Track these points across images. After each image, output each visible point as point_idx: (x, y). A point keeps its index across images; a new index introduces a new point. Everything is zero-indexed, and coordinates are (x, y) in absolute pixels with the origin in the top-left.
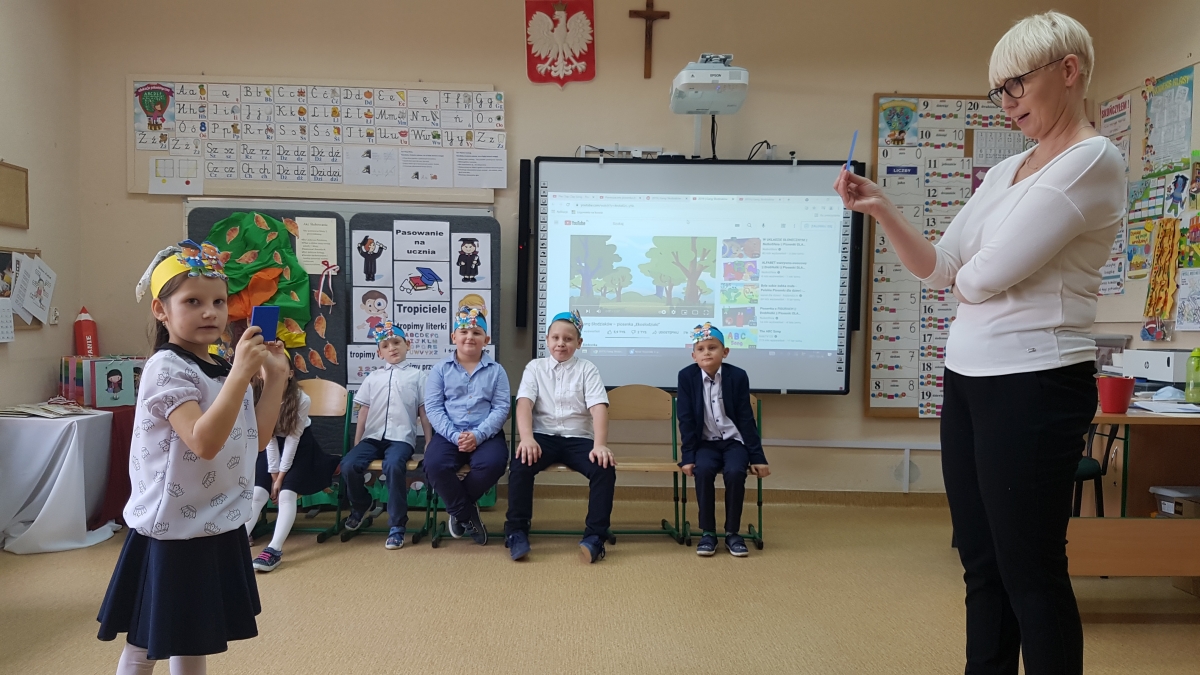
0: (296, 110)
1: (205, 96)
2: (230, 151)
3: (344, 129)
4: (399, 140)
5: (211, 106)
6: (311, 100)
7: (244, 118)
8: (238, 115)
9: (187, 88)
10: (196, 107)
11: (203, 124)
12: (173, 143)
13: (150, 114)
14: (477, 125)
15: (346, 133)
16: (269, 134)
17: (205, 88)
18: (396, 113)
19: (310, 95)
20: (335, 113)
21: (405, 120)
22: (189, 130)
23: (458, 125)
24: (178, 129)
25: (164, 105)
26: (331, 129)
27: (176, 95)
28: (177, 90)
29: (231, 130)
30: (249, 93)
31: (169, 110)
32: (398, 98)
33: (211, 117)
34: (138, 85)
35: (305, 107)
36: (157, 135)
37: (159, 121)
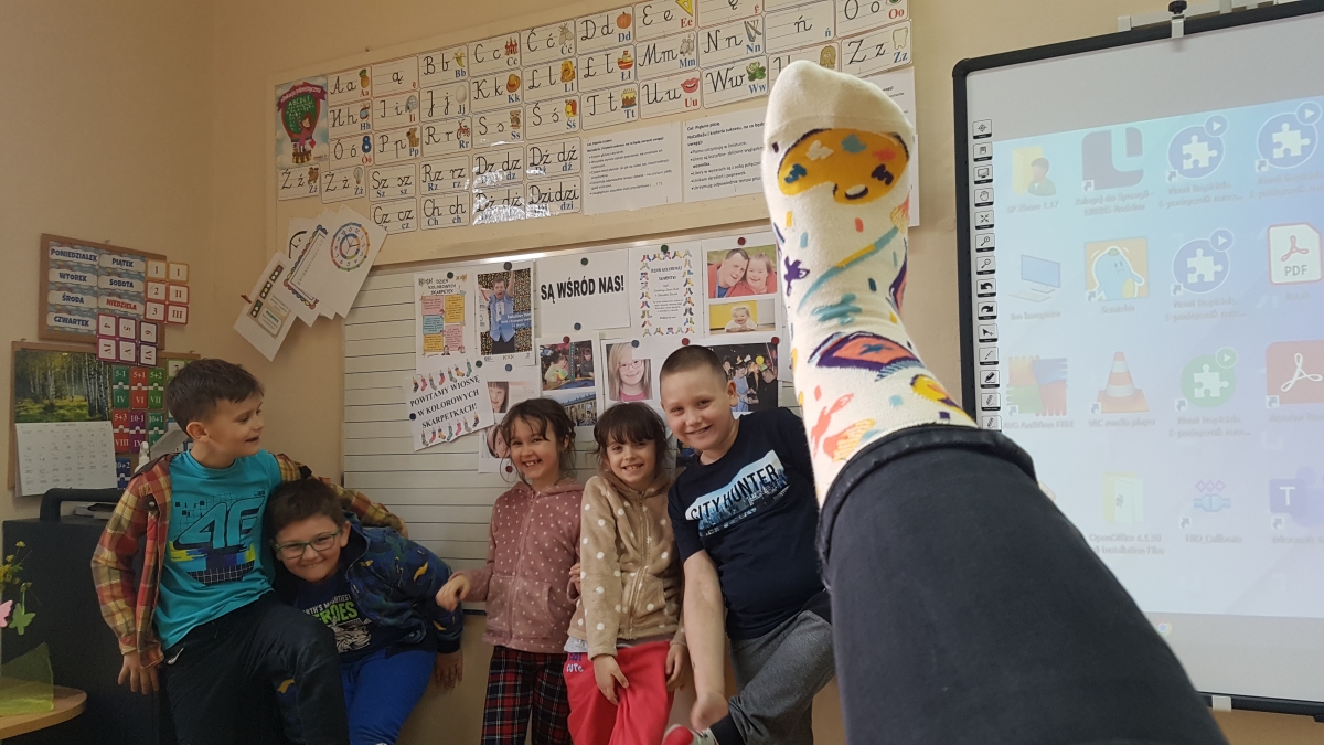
0: (503, 81)
1: (368, 89)
2: (404, 181)
3: (584, 100)
4: (682, 100)
5: (377, 105)
6: (528, 58)
7: (425, 114)
8: (415, 112)
9: (344, 80)
10: (356, 110)
11: (366, 141)
12: (325, 180)
13: (296, 136)
14: (846, 28)
15: (585, 107)
16: (464, 137)
17: (368, 74)
18: (675, 44)
19: (525, 48)
20: (568, 73)
21: (693, 56)
22: (347, 154)
23: (805, 38)
24: (332, 157)
25: (313, 116)
26: (562, 106)
27: (330, 97)
28: (330, 89)
29: (406, 142)
30: (430, 67)
31: (322, 123)
32: (678, 13)
33: (379, 123)
34: (281, 92)
35: (518, 73)
36: (304, 171)
37: (308, 147)
